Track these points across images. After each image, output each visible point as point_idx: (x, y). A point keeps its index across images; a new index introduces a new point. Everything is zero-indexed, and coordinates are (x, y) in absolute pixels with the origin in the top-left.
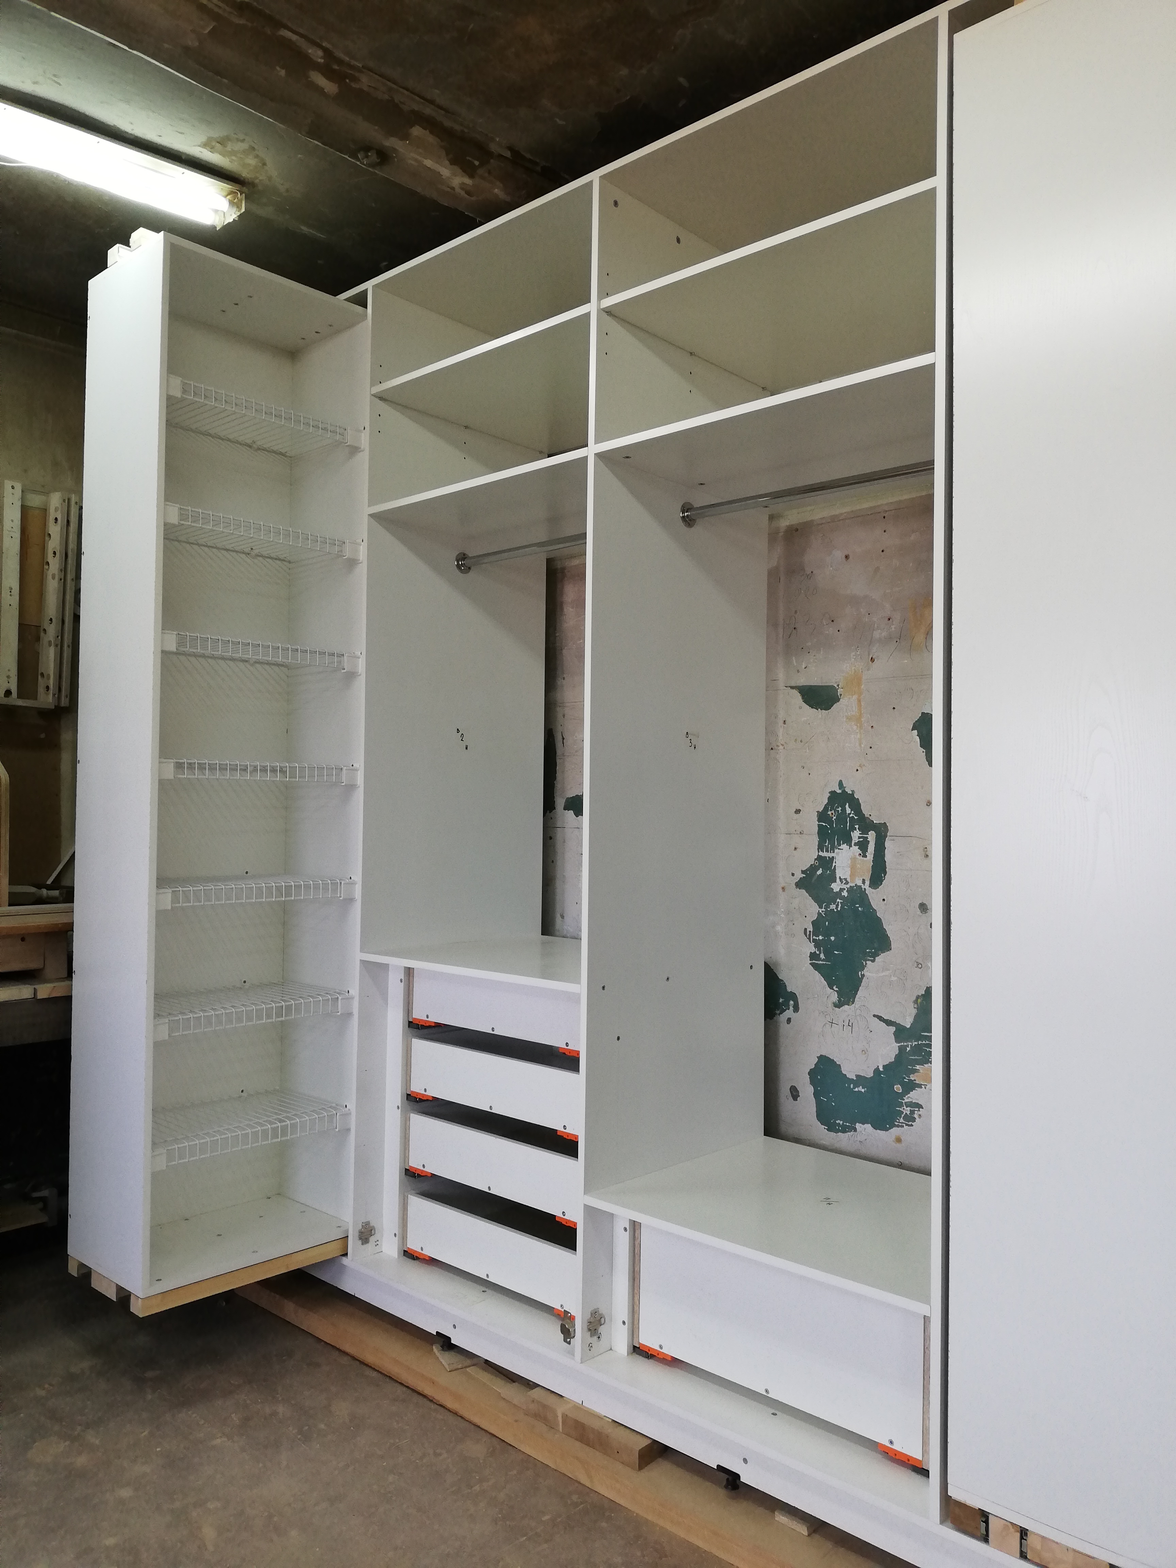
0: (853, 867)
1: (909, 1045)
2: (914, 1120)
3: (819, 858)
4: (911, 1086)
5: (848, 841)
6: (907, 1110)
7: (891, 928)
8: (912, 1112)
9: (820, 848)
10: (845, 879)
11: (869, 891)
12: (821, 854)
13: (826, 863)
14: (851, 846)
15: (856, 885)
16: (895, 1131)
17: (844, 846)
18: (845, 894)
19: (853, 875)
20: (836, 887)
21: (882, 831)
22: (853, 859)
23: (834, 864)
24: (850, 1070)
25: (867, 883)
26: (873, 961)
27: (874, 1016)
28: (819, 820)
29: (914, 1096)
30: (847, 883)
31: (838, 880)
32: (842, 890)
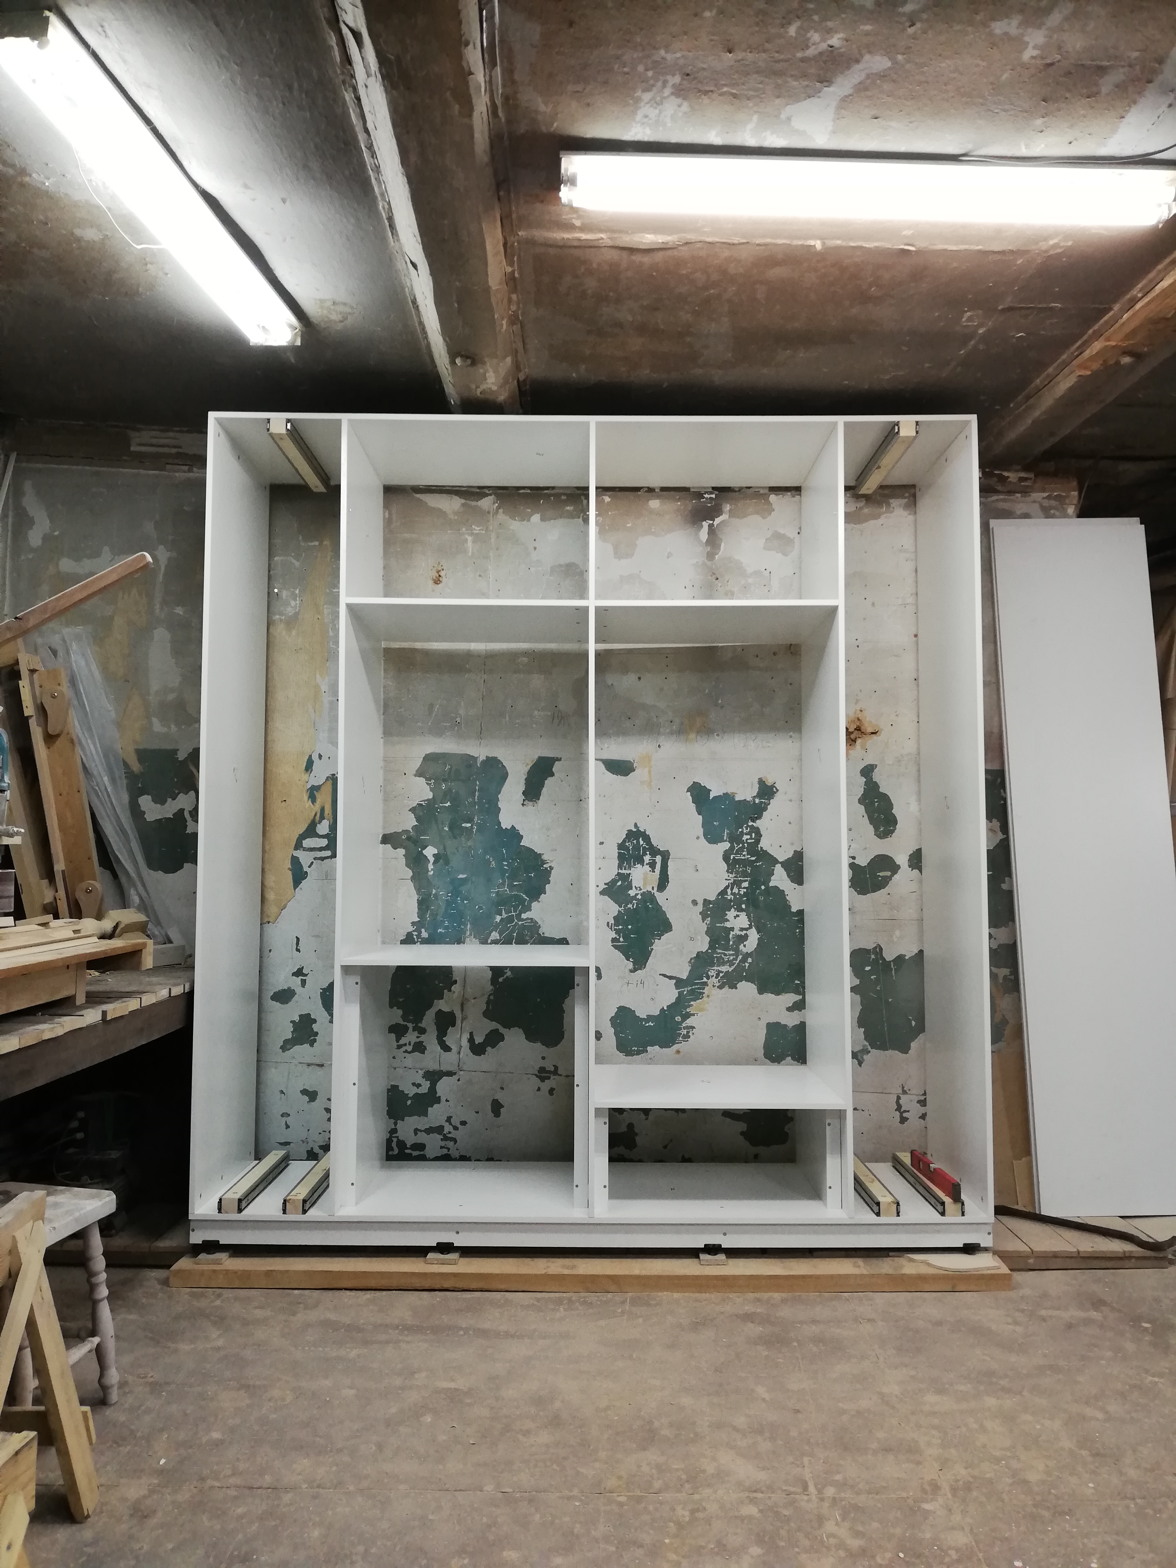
0: (645, 879)
1: (686, 990)
2: (689, 1037)
3: (619, 874)
4: (688, 1016)
5: (642, 862)
6: (685, 1032)
7: (671, 916)
8: (688, 1032)
9: (620, 866)
10: (640, 887)
11: (657, 894)
12: (620, 871)
13: (625, 878)
14: (643, 865)
15: (647, 891)
16: (675, 1047)
17: (639, 866)
18: (639, 897)
19: (645, 884)
20: (632, 893)
21: (666, 856)
22: (645, 874)
23: (630, 878)
24: (642, 1014)
25: (656, 889)
26: (659, 939)
27: (660, 975)
28: (618, 849)
29: (689, 1022)
30: (641, 890)
31: (634, 888)
32: (637, 895)
